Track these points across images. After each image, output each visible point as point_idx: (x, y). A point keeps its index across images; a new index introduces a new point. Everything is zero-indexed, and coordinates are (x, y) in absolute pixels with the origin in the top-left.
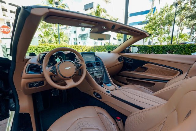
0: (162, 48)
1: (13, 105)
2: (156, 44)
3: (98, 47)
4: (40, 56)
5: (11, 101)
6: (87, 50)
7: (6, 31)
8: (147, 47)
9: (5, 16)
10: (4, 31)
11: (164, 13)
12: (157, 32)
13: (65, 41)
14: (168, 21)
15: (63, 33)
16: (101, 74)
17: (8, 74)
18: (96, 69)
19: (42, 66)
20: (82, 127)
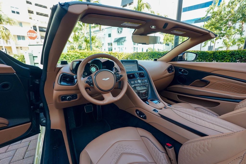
0: (229, 54)
1: (43, 120)
2: (220, 50)
3: (139, 53)
4: (73, 64)
5: (42, 115)
6: (125, 58)
7: (33, 36)
8: (206, 53)
9: (32, 19)
10: (31, 36)
11: (235, 4)
12: (222, 32)
13: (97, 47)
14: (242, 15)
15: (95, 37)
16: (145, 88)
17: (38, 85)
18: (139, 81)
19: (76, 77)
20: (122, 152)
